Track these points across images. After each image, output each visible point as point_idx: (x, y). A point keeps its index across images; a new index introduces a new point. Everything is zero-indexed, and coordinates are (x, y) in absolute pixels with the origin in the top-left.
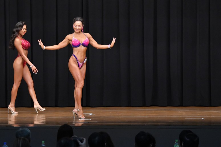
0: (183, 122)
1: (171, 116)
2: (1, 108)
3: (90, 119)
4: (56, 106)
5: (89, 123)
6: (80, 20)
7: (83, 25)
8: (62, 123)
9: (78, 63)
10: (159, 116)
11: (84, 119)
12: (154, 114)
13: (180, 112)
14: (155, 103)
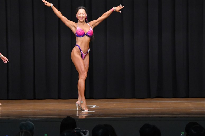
0: (189, 114)
1: (177, 107)
2: (1, 101)
3: (94, 111)
4: (59, 98)
5: (92, 115)
6: (83, 8)
7: (86, 14)
8: (64, 115)
9: (82, 54)
10: (165, 108)
11: (88, 111)
12: (159, 106)
13: (186, 104)
14: (160, 95)
